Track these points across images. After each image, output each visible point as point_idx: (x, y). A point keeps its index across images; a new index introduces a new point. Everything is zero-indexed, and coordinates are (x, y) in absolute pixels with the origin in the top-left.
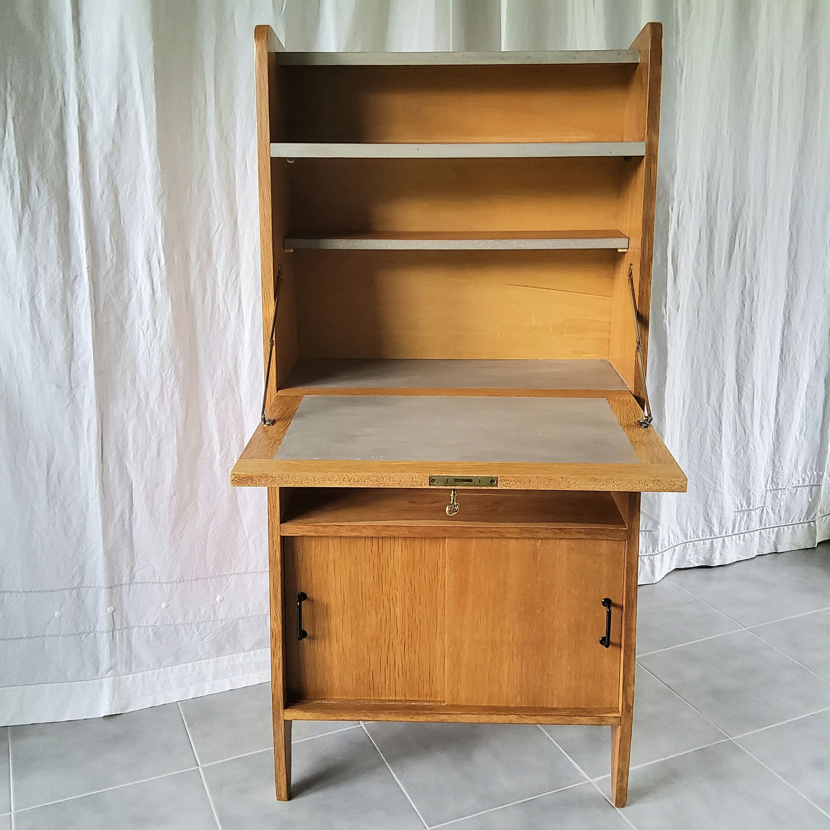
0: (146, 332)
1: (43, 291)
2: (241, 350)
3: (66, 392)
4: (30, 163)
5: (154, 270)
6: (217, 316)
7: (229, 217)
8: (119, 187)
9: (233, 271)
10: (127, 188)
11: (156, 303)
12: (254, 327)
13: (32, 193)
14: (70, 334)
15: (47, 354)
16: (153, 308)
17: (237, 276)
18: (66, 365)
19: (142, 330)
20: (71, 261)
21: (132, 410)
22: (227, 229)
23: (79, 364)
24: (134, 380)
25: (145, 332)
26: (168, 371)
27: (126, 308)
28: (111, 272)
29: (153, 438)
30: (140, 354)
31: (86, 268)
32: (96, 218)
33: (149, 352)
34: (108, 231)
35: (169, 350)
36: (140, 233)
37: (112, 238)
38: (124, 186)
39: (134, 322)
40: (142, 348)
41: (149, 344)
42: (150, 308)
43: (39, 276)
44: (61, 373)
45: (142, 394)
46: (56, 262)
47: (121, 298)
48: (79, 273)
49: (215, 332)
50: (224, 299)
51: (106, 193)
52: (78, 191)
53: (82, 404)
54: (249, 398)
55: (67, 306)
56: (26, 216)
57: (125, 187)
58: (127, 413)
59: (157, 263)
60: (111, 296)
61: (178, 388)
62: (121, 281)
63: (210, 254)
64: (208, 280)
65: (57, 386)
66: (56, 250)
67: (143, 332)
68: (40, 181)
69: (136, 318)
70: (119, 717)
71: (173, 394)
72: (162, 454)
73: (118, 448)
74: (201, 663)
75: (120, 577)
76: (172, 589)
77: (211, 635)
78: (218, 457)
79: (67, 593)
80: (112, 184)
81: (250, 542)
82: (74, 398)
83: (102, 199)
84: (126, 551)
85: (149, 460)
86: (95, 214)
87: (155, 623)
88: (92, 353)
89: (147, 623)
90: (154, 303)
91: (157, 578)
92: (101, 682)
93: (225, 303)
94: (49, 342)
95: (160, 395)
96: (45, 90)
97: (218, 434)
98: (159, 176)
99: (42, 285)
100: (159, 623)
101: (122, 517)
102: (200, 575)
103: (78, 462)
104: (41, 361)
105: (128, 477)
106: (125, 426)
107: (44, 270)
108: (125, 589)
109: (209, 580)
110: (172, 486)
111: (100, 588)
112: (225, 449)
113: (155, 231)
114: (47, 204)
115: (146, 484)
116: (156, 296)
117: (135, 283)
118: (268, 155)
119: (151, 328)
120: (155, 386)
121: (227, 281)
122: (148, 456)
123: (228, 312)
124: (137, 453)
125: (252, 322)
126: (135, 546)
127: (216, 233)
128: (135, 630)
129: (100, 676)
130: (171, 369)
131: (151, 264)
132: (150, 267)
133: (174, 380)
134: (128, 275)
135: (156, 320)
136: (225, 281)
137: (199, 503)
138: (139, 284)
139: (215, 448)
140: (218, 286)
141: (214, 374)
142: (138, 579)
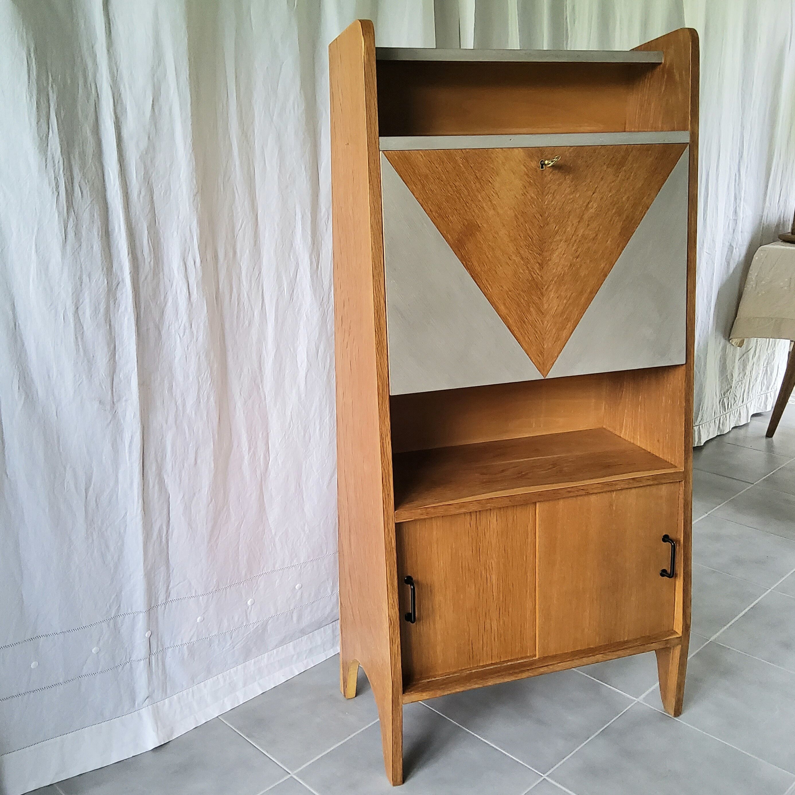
0: (183, 337)
1: (87, 300)
2: (264, 347)
3: (108, 407)
4: (73, 163)
5: (189, 270)
6: (242, 315)
7: (251, 213)
8: (154, 186)
9: (256, 267)
10: (161, 186)
11: (192, 306)
12: (277, 323)
13: (76, 194)
14: (112, 346)
15: (90, 369)
16: (190, 311)
17: (260, 273)
18: (109, 379)
19: (179, 334)
20: (112, 267)
21: (171, 419)
22: (250, 225)
23: (121, 376)
24: (171, 388)
25: (181, 336)
26: (204, 374)
27: (162, 313)
28: (149, 277)
29: (191, 445)
30: (176, 360)
31: (129, 273)
32: (134, 220)
33: (186, 357)
34: (146, 232)
35: (205, 353)
36: (175, 233)
37: (149, 239)
38: (158, 185)
39: (170, 327)
40: (179, 353)
41: (186, 349)
42: (186, 312)
43: (83, 285)
44: (104, 387)
45: (179, 402)
46: (101, 269)
47: (158, 303)
48: (121, 279)
49: (241, 332)
50: (249, 298)
51: (143, 193)
52: (117, 191)
53: (124, 419)
55: (110, 315)
56: (71, 220)
57: (159, 186)
58: (166, 423)
59: (192, 263)
60: (150, 301)
61: (213, 391)
62: (158, 284)
63: (235, 253)
64: (234, 278)
65: (100, 402)
66: (100, 255)
67: (180, 336)
68: (82, 182)
69: (172, 323)
70: (167, 746)
71: (208, 398)
72: (199, 461)
73: (157, 461)
74: (230, 672)
75: (157, 596)
76: (208, 600)
77: (242, 641)
78: (246, 457)
79: (104, 625)
80: (148, 184)
81: (277, 539)
82: (116, 413)
83: (140, 201)
84: (163, 569)
85: (187, 469)
86: (133, 214)
87: (191, 640)
88: (136, 363)
89: (182, 641)
90: (190, 305)
91: (194, 591)
92: (139, 714)
93: (249, 300)
94: (92, 356)
95: (196, 400)
96: (80, 83)
97: (246, 434)
98: (194, 173)
99: (86, 294)
100: (194, 639)
101: (160, 534)
102: (234, 581)
103: (117, 481)
104: (84, 377)
105: (166, 490)
106: (165, 437)
107: (89, 278)
108: (160, 609)
109: (242, 585)
110: (209, 493)
111: (138, 613)
112: (253, 449)
113: (191, 231)
114: (89, 207)
115: (184, 495)
116: (192, 299)
117: (170, 287)
118: (378, 149)
119: (187, 332)
120: (191, 391)
121: (251, 278)
122: (185, 465)
123: (252, 309)
124: (175, 464)
125: (275, 318)
126: (171, 562)
127: (239, 230)
128: (169, 651)
129: (137, 707)
130: (207, 372)
131: (187, 266)
132: (186, 268)
133: (210, 384)
134: (164, 278)
135: (192, 324)
136: (249, 279)
137: (230, 507)
138: (175, 286)
139: (244, 449)
140: (243, 284)
141: (241, 374)
142: (173, 596)
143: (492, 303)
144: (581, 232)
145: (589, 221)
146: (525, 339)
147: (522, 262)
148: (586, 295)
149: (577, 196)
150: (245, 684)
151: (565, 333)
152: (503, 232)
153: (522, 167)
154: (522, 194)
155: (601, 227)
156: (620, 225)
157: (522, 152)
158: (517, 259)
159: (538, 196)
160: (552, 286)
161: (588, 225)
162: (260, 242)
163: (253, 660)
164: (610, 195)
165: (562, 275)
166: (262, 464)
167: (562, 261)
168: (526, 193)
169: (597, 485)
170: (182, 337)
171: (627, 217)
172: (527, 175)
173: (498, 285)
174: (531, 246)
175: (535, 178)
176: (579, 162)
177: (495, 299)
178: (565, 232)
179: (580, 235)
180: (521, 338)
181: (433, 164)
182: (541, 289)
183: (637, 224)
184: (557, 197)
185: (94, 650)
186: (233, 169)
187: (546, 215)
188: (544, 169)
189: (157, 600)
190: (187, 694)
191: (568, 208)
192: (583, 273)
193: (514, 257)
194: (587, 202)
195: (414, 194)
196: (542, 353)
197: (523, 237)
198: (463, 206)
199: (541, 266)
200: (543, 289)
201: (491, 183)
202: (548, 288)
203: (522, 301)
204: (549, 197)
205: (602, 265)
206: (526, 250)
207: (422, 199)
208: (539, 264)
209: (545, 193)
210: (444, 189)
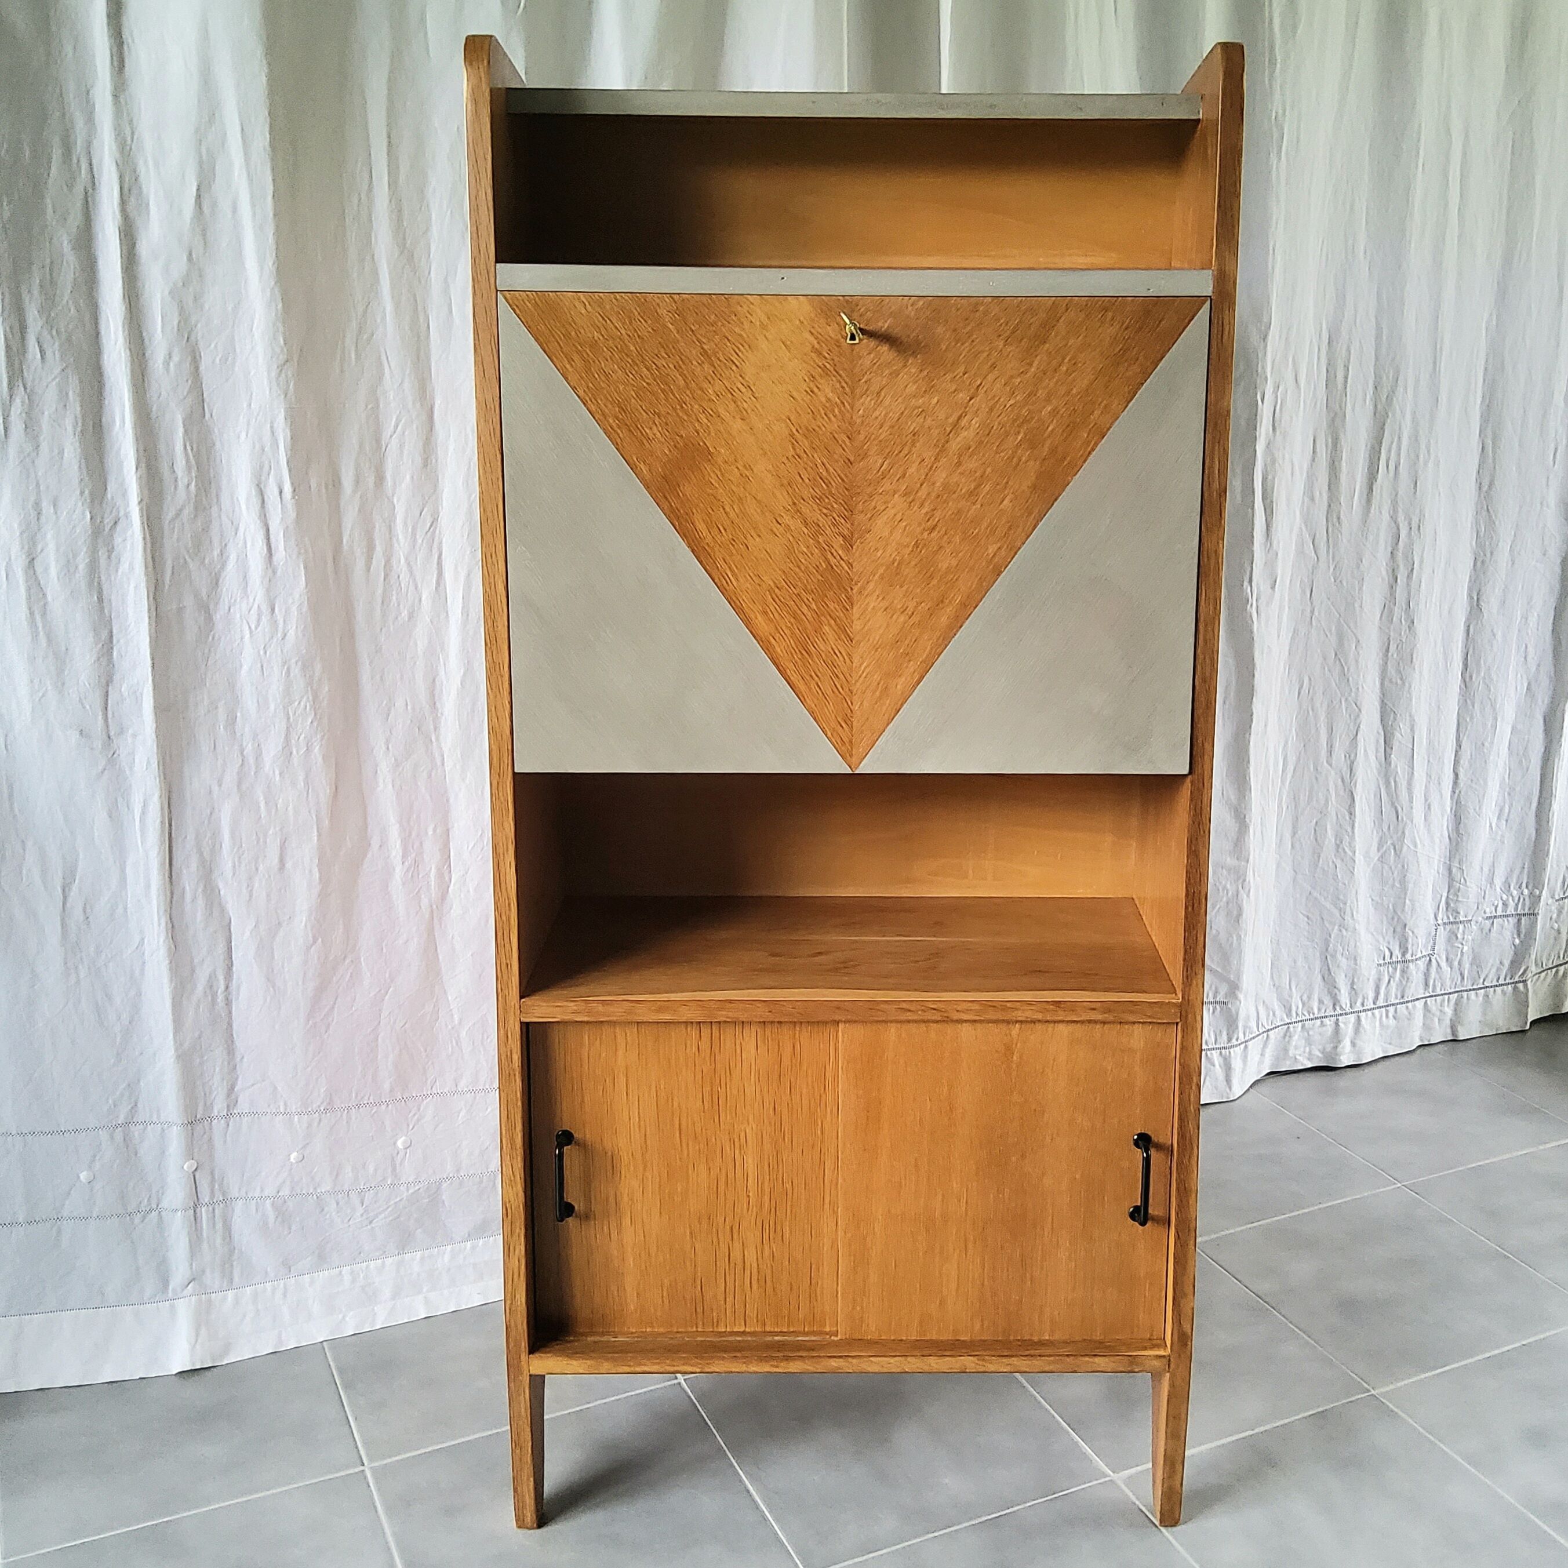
0: (256, 628)
1: (51, 546)
2: (442, 663)
3: (98, 744)
4: (26, 297)
5: (269, 505)
6: (394, 598)
7: (418, 405)
8: (201, 345)
9: (426, 510)
10: (216, 347)
11: (274, 572)
12: (467, 619)
13: (29, 356)
14: (104, 634)
15: (60, 672)
16: (270, 581)
17: (435, 520)
18: (98, 693)
19: (248, 623)
20: (106, 489)
21: (230, 778)
22: (415, 430)
23: (123, 689)
24: (231, 721)
25: (253, 627)
26: (299, 703)
27: (216, 582)
28: (186, 512)
29: (271, 832)
30: (244, 671)
31: (137, 502)
32: (155, 406)
33: (262, 666)
34: (180, 431)
35: (300, 662)
36: (243, 435)
37: (188, 444)
38: (210, 345)
39: (232, 610)
40: (248, 657)
41: (262, 652)
42: (262, 582)
43: (43, 519)
44: (88, 707)
45: (249, 749)
46: (78, 492)
47: (207, 561)
48: (122, 513)
49: (392, 629)
50: (409, 565)
51: (176, 358)
52: (120, 353)
53: (131, 769)
54: (459, 756)
55: (99, 577)
56: (18, 401)
57: (213, 346)
58: (220, 785)
59: (276, 492)
60: (187, 557)
61: (319, 736)
62: (206, 529)
63: (380, 479)
64: (377, 530)
65: (81, 733)
66: (76, 467)
67: (250, 627)
68: (45, 333)
69: (235, 601)
70: (208, 1373)
71: (309, 749)
72: (289, 865)
73: (201, 854)
74: (367, 1267)
75: (208, 1103)
76: (310, 1126)
77: (387, 1213)
78: (399, 871)
79: (103, 1135)
80: (188, 341)
81: (463, 1034)
82: (115, 756)
83: (168, 370)
84: (219, 1053)
85: (264, 875)
86: (155, 398)
87: (278, 1192)
88: (150, 669)
89: (262, 1190)
90: (270, 571)
91: (282, 1104)
92: (172, 1307)
93: (411, 573)
94: (64, 649)
95: (284, 748)
96: (54, 156)
97: (398, 825)
98: (280, 325)
99: (49, 536)
100: (285, 1192)
101: (211, 987)
102: (366, 1098)
103: (123, 879)
104: (48, 683)
105: (223, 910)
106: (216, 810)
107: (54, 507)
108: (218, 1125)
109: (383, 1107)
110: (310, 923)
111: (170, 1125)
112: (413, 855)
113: (273, 433)
114: (57, 380)
115: (257, 923)
116: (275, 559)
117: (233, 533)
118: (493, 286)
119: (264, 619)
120: (273, 732)
121: (414, 529)
122: (261, 868)
123: (416, 588)
124: (240, 863)
125: (463, 608)
126: (238, 1043)
127: (391, 436)
128: (239, 1206)
129: (170, 1294)
130: (304, 699)
131: (266, 497)
132: (263, 501)
133: (312, 722)
134: (220, 517)
135: (274, 605)
136: (410, 530)
137: (362, 959)
138: (242, 534)
139: (394, 853)
140: (397, 540)
141: (389, 710)
142: (243, 1106)
143: (739, 610)
144: (940, 477)
145: (960, 455)
146: (810, 689)
147: (806, 531)
148: (951, 609)
149: (935, 400)
150: (395, 1295)
151: (900, 684)
152: (762, 467)
153: (808, 336)
154: (806, 391)
155: (989, 470)
156: (1033, 467)
157: (806, 307)
158: (796, 524)
159: (842, 398)
160: (871, 586)
161: (959, 464)
162: (437, 461)
163: (417, 1255)
164: (1012, 402)
165: (896, 564)
166: (433, 887)
167: (897, 535)
169: (970, 1004)
170: (253, 629)
171: (1053, 451)
172: (818, 353)
173: (751, 574)
174: (827, 500)
175: (836, 359)
176: (939, 331)
177: (745, 599)
178: (904, 475)
179: (938, 484)
180: (802, 687)
181: (608, 321)
182: (849, 590)
183: (1074, 468)
184: (887, 402)
185: (83, 1176)
186: (379, 321)
187: (862, 437)
188: (857, 341)
189: (207, 1107)
190: (274, 1289)
191: (912, 426)
192: (945, 562)
193: (787, 519)
194: (955, 417)
195: (566, 379)
196: (848, 720)
197: (807, 481)
198: (675, 409)
199: (849, 542)
200: (852, 589)
201: (736, 366)
202: (863, 588)
203: (805, 610)
204: (867, 401)
205: (991, 550)
206: (815, 506)
207: (584, 391)
208: (844, 537)
209: (858, 391)
210: (634, 372)
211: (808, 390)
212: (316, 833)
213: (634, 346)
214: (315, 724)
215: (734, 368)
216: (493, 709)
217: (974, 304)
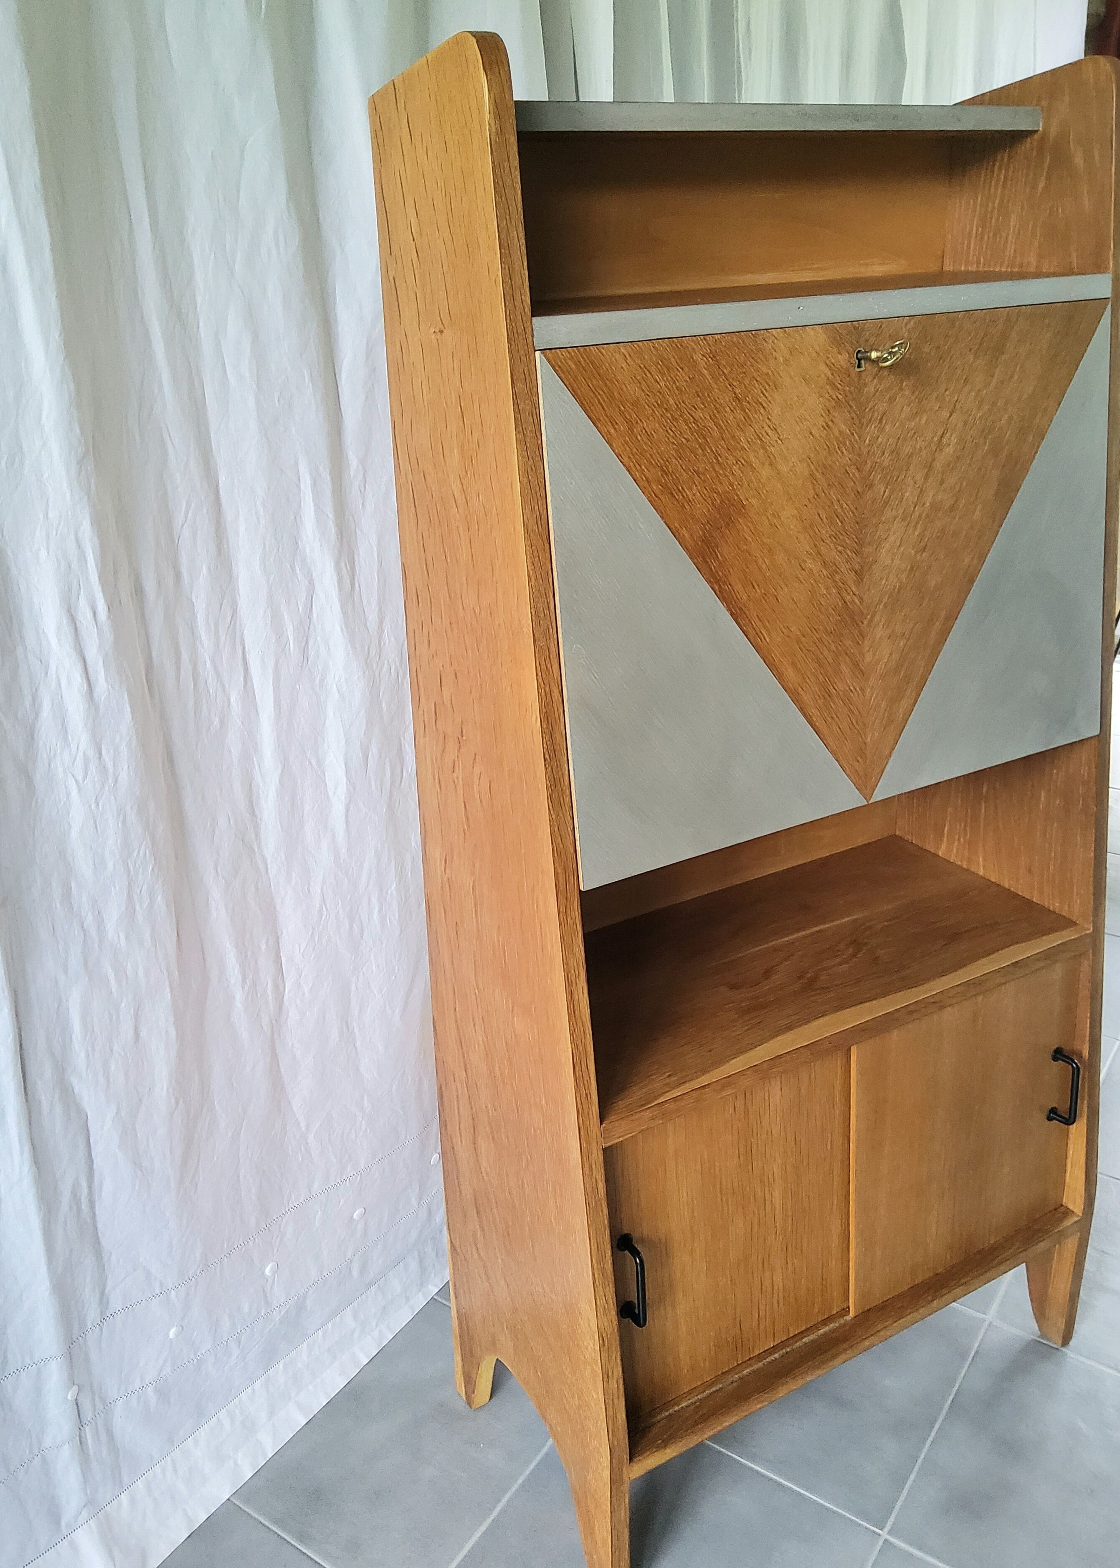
0: (84, 781)
2: (257, 767)
5: (85, 634)
6: (205, 706)
7: (206, 484)
9: (225, 602)
11: (97, 709)
16: (94, 722)
17: (235, 613)
19: (74, 776)
21: (74, 961)
22: (204, 514)
24: (67, 896)
25: (80, 778)
26: (139, 852)
27: (31, 735)
29: (123, 1005)
30: (74, 834)
33: (95, 822)
35: (137, 806)
39: (52, 764)
40: (77, 815)
41: (94, 805)
42: (86, 725)
45: (89, 920)
47: (19, 715)
49: (207, 742)
50: (215, 666)
58: (66, 971)
59: (89, 615)
61: (161, 884)
63: (178, 576)
64: (181, 635)
67: (76, 781)
69: (55, 754)
71: (152, 901)
72: (143, 1034)
73: (53, 1055)
74: (241, 1399)
75: (82, 1319)
76: (188, 1294)
77: (261, 1343)
78: (238, 996)
81: (311, 1138)
85: (120, 1054)
87: (159, 1374)
89: (142, 1381)
90: (92, 708)
92: (72, 1543)
93: (218, 676)
95: (126, 909)
98: (74, 411)
100: (167, 1370)
101: (74, 1196)
102: (234, 1241)
105: (79, 1108)
106: (64, 1001)
108: (92, 1337)
109: (251, 1243)
110: (171, 1090)
111: (49, 1359)
112: (250, 976)
115: (118, 1108)
116: (96, 694)
117: (43, 675)
118: (530, 346)
119: (92, 768)
120: (113, 894)
121: (216, 625)
122: (116, 1047)
123: (224, 691)
124: (93, 1050)
125: (275, 702)
126: (104, 1241)
127: (183, 525)
128: (119, 1408)
129: (65, 1532)
130: (143, 847)
131: (77, 623)
132: (76, 629)
133: (153, 869)
134: (26, 657)
135: (101, 749)
136: (213, 628)
137: (216, 1102)
138: (54, 672)
139: (233, 982)
140: (201, 641)
141: (214, 831)
142: (116, 1303)
144: (929, 498)
145: (943, 473)
148: (937, 625)
149: (923, 421)
150: (271, 1414)
151: (902, 707)
153: (823, 367)
154: (823, 426)
155: (964, 484)
156: (997, 475)
157: (822, 337)
159: (852, 429)
160: (879, 616)
161: (942, 482)
162: (229, 545)
163: (281, 1365)
164: (981, 414)
165: (896, 590)
167: (897, 562)
168: (830, 423)
170: (81, 781)
171: (1009, 458)
172: (832, 384)
173: (782, 627)
174: (841, 537)
175: (848, 389)
176: (926, 349)
177: (777, 656)
178: (902, 500)
179: (928, 504)
181: (647, 373)
182: (861, 624)
183: (1023, 472)
184: (888, 427)
187: (868, 467)
188: (864, 367)
189: (82, 1323)
190: (162, 1469)
191: (907, 449)
192: (933, 581)
193: (810, 564)
194: (940, 433)
195: (611, 446)
196: (862, 753)
197: (825, 520)
198: (712, 463)
199: (859, 574)
200: (862, 622)
201: (764, 408)
202: (871, 621)
203: (826, 653)
204: (873, 428)
205: (967, 561)
206: (832, 545)
207: (629, 457)
208: (856, 572)
209: (865, 421)
210: (673, 429)
211: (824, 424)
212: (168, 990)
213: (673, 399)
214: (156, 870)
215: (762, 410)
216: (556, 829)
217: (951, 317)
